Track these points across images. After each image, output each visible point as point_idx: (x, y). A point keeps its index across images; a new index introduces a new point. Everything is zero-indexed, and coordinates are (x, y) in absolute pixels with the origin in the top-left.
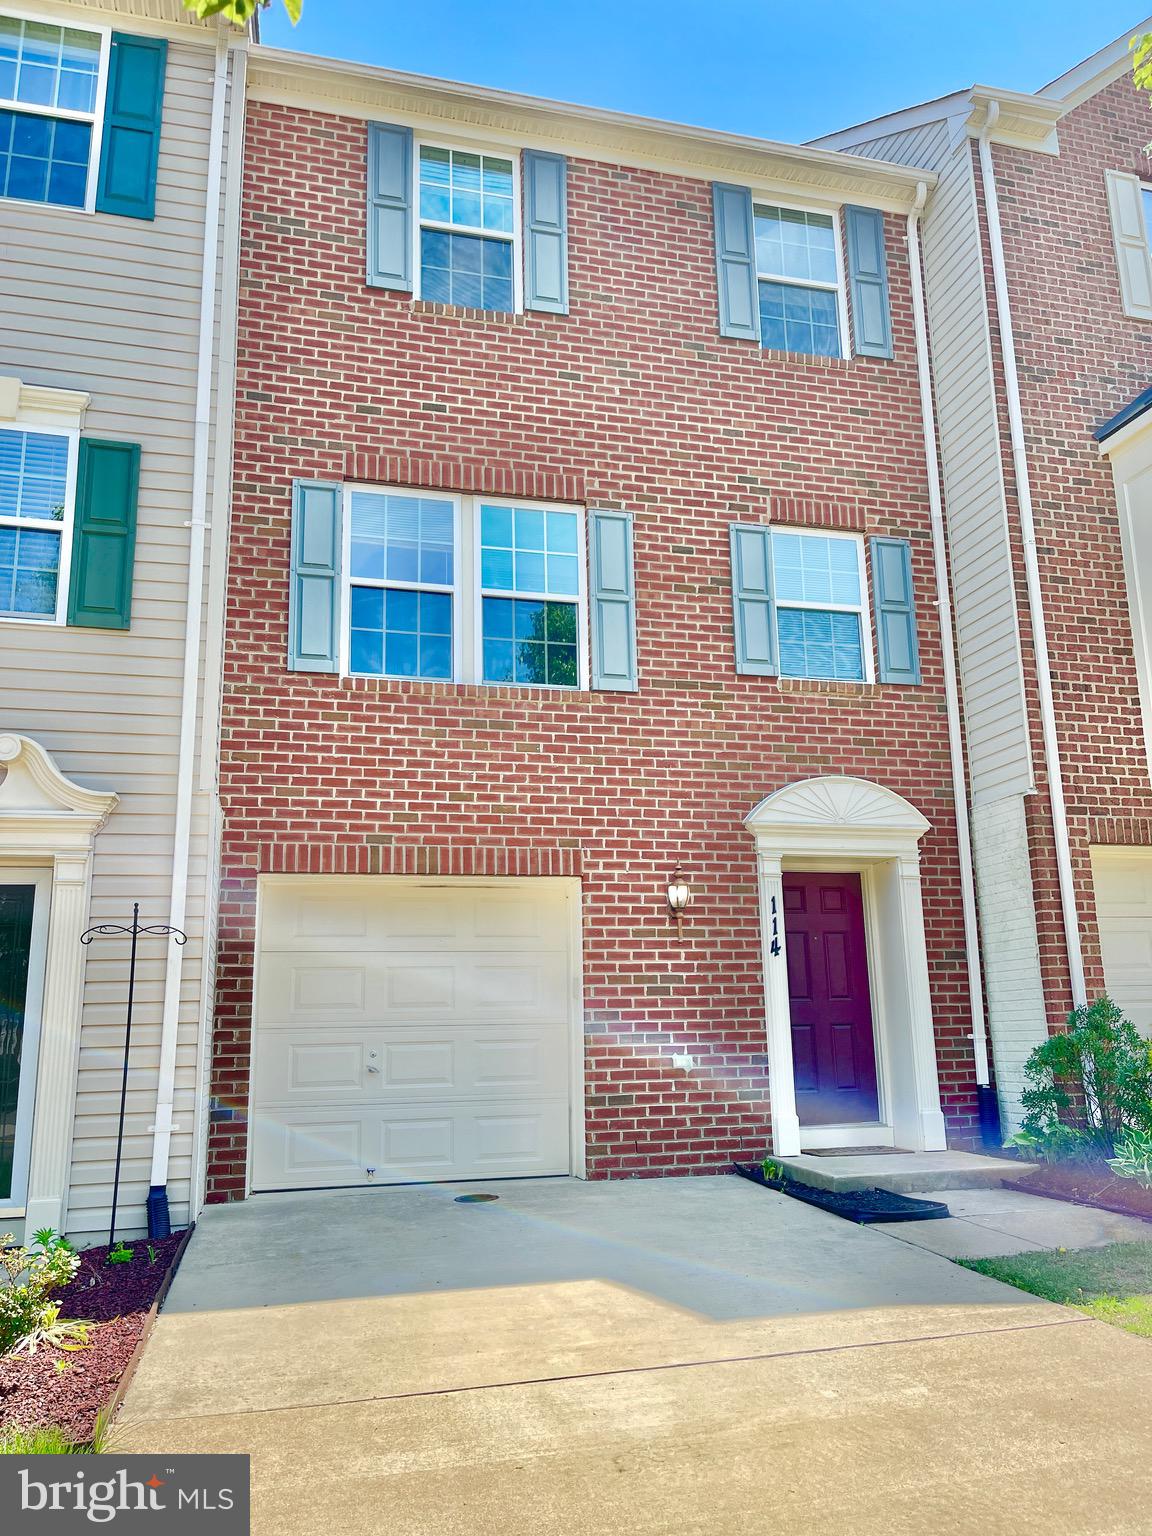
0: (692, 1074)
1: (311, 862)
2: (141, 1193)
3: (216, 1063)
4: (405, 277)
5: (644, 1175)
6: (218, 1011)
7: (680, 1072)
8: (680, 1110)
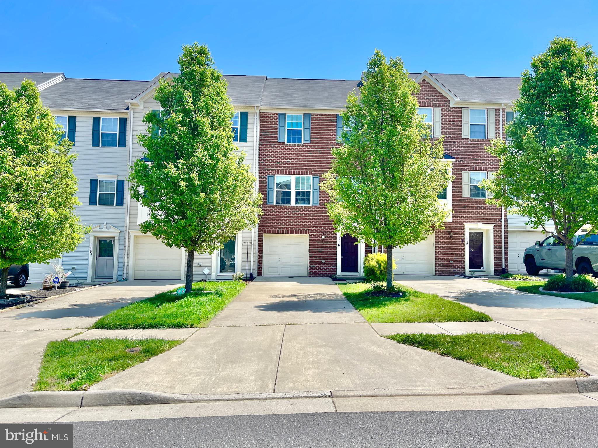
0: (325, 263)
1: (270, 232)
2: (249, 273)
3: (258, 259)
4: (284, 140)
5: (317, 277)
6: (258, 252)
7: (323, 263)
8: (323, 268)
